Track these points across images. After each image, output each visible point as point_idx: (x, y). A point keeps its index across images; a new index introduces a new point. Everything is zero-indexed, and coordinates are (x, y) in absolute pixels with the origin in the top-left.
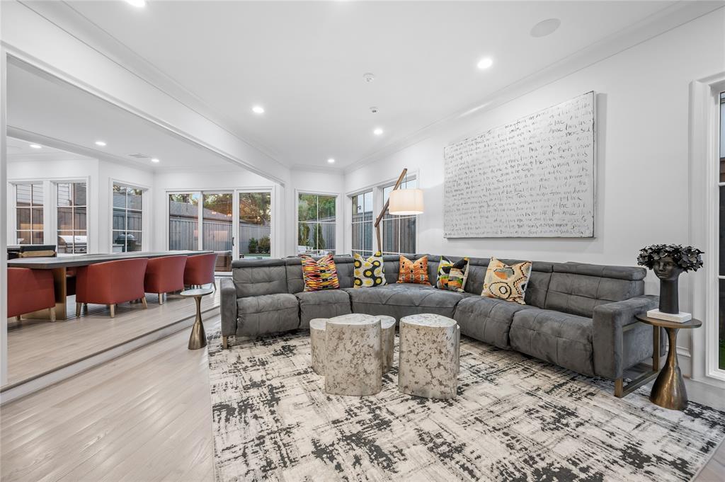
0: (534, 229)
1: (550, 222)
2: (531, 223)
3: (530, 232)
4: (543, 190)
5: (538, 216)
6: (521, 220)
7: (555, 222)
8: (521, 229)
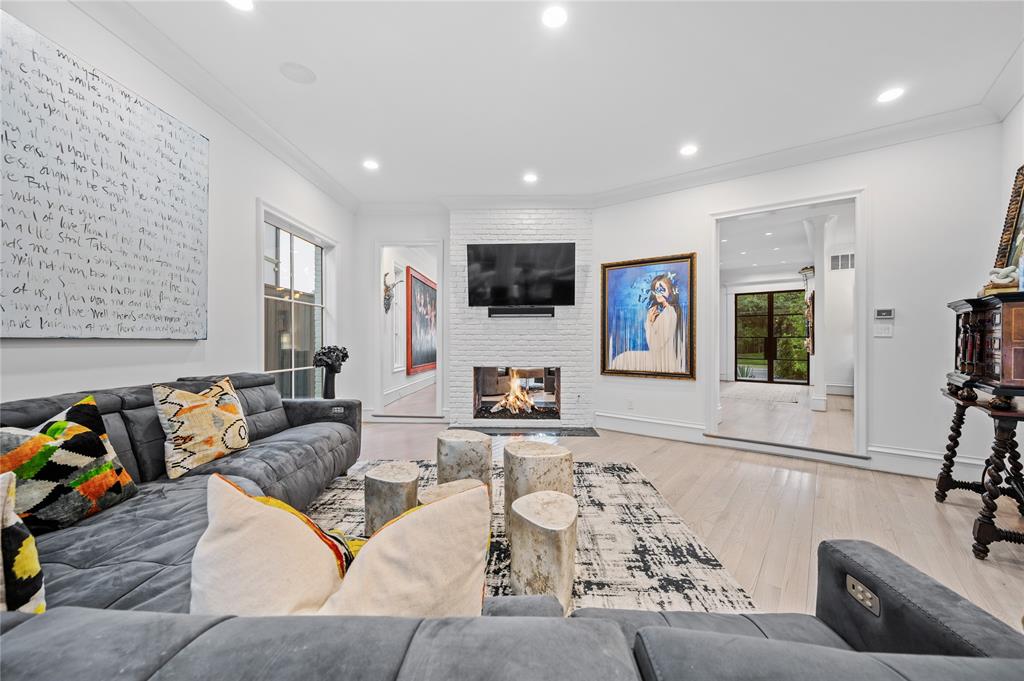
0: (127, 323)
1: (157, 313)
2: (122, 310)
3: (120, 328)
4: (145, 251)
5: (135, 297)
6: (100, 301)
7: (163, 313)
8: (100, 321)
